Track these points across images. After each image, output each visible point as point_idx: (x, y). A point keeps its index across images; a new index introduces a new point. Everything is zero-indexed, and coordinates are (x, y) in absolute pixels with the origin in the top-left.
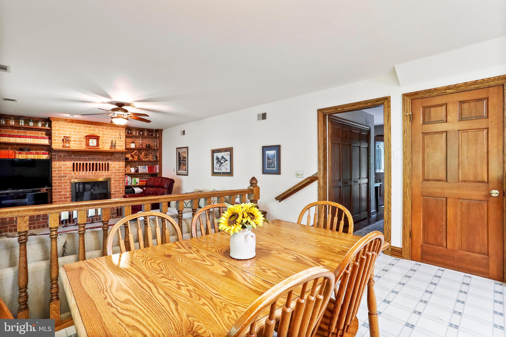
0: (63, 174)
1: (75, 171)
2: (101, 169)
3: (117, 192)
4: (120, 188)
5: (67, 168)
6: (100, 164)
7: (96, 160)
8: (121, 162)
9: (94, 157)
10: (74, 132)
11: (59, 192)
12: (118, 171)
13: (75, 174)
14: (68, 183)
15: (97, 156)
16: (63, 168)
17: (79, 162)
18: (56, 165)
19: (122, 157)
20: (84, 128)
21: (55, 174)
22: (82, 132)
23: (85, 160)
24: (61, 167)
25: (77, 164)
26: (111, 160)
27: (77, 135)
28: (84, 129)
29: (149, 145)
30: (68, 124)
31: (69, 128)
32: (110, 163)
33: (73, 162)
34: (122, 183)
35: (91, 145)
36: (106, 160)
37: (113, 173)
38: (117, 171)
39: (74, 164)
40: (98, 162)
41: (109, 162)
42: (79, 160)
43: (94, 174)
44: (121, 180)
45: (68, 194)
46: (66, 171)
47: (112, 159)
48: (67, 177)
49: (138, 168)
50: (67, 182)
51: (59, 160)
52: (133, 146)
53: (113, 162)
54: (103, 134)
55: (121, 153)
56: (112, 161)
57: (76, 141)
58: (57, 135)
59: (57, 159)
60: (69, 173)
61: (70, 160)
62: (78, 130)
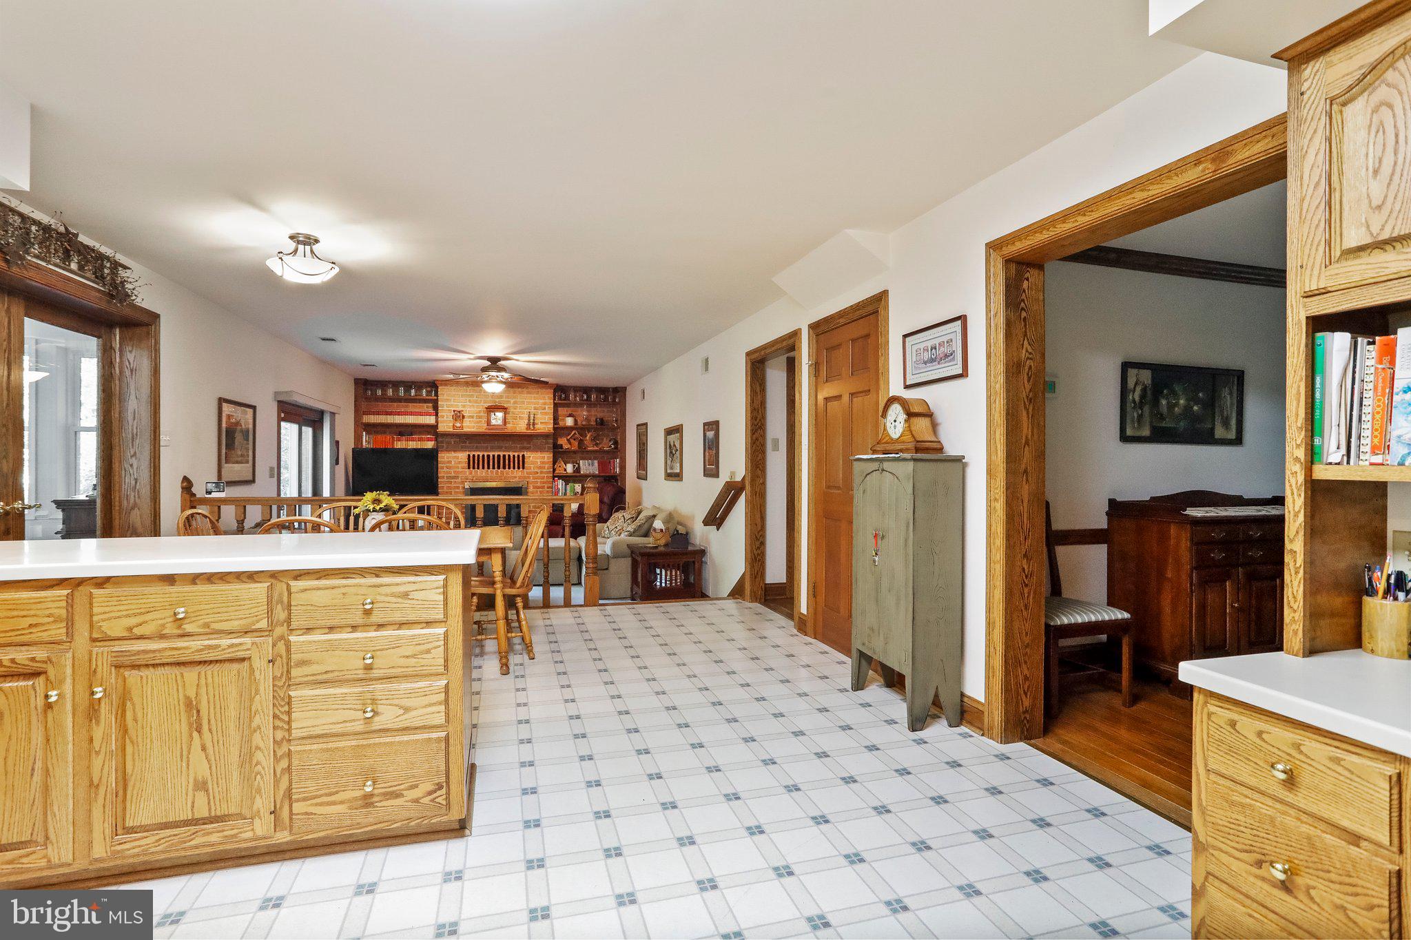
0: (453, 473)
1: (472, 469)
2: (512, 465)
5: (460, 463)
6: (509, 456)
7: (504, 449)
8: (545, 453)
9: (501, 444)
10: (470, 401)
12: (541, 469)
13: (471, 473)
14: (461, 488)
15: (505, 442)
16: (453, 462)
17: (476, 454)
18: (443, 457)
19: (547, 443)
21: (442, 472)
22: (481, 400)
23: (486, 449)
24: (450, 462)
25: (474, 456)
26: (528, 449)
27: (473, 406)
28: (484, 395)
29: (602, 420)
30: (461, 390)
31: (462, 396)
33: (468, 453)
34: (548, 492)
35: (493, 422)
36: (520, 449)
37: (530, 473)
38: (539, 469)
39: (469, 455)
40: (507, 454)
41: (527, 454)
42: (477, 449)
43: (500, 474)
44: (546, 485)
46: (458, 467)
47: (531, 447)
48: (460, 478)
49: (579, 464)
50: (459, 487)
51: (448, 450)
52: (569, 422)
53: (531, 453)
54: (515, 403)
55: (545, 436)
56: (530, 451)
57: (472, 417)
58: (445, 408)
59: (445, 448)
60: (461, 472)
61: (463, 449)
62: (475, 398)
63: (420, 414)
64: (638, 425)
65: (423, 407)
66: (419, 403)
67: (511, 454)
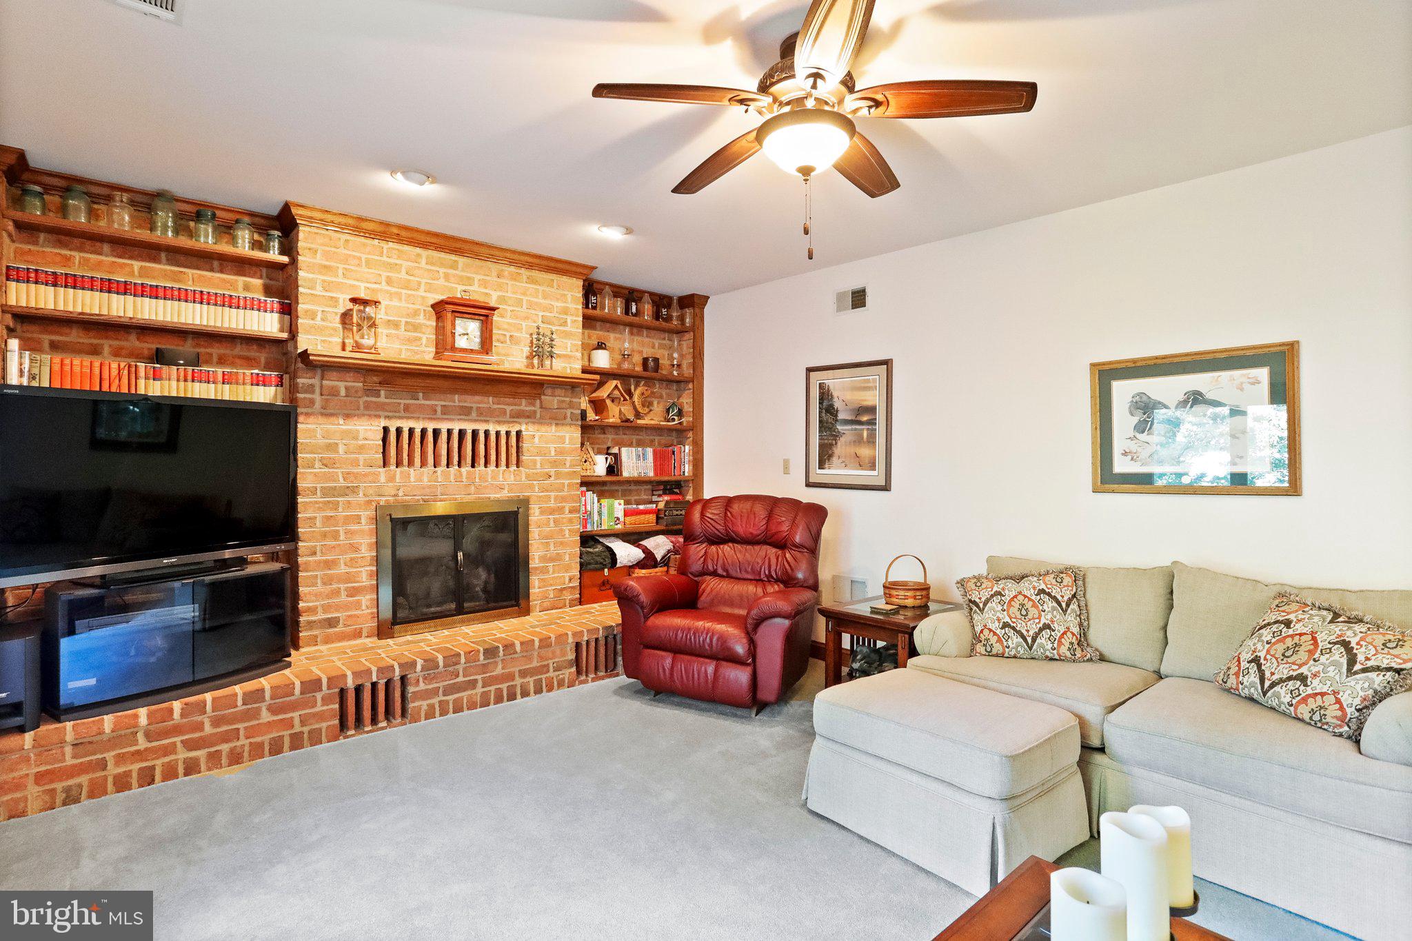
0: (341, 479)
1: (393, 467)
2: (493, 457)
3: (551, 560)
4: (562, 543)
5: (361, 449)
6: (487, 433)
7: (474, 414)
8: (568, 428)
9: (469, 401)
10: (389, 281)
11: (329, 564)
12: (556, 466)
13: (391, 479)
14: (363, 521)
15: (477, 398)
16: (341, 449)
17: (405, 425)
18: (312, 434)
19: (571, 405)
20: (429, 267)
21: (310, 477)
22: (419, 283)
23: (432, 414)
24: (332, 447)
25: (399, 431)
26: (529, 416)
27: (399, 295)
28: (429, 270)
29: (656, 360)
30: (364, 245)
31: (369, 263)
32: (527, 430)
33: (383, 423)
34: (570, 521)
35: (461, 343)
36: (511, 417)
37: (536, 477)
38: (552, 467)
39: (386, 430)
40: (481, 427)
41: (523, 428)
42: (408, 412)
43: (464, 480)
44: (567, 506)
45: (364, 576)
46: (356, 463)
47: (535, 412)
48: (361, 495)
49: (617, 457)
50: (359, 517)
51: (326, 414)
52: (602, 360)
53: (536, 427)
55: (570, 385)
56: (534, 423)
57: (396, 325)
58: (319, 291)
59: (318, 405)
60: (365, 475)
61: (372, 411)
62: (403, 275)
64: (810, 370)
65: (233, 286)
66: (221, 272)
67: (492, 428)
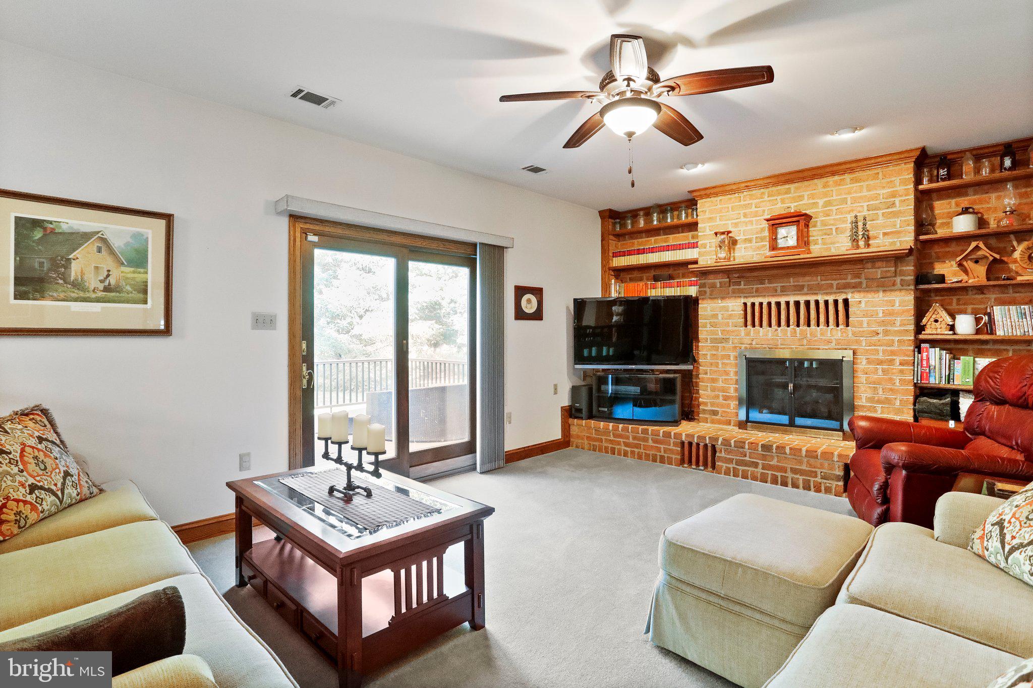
0: (720, 334)
1: (749, 327)
2: (821, 319)
3: (879, 402)
4: (891, 390)
5: (730, 316)
6: (817, 302)
7: (806, 290)
8: (898, 293)
9: (802, 281)
10: (745, 215)
11: (714, 380)
12: (885, 326)
13: (748, 334)
14: (732, 358)
15: (808, 278)
16: (720, 317)
17: (757, 301)
18: (705, 309)
19: (904, 273)
20: (770, 198)
21: (705, 331)
22: (764, 211)
23: (775, 293)
24: (715, 316)
25: (753, 305)
26: (856, 287)
27: (751, 222)
28: (769, 201)
30: (730, 199)
31: (733, 209)
32: (853, 297)
33: (743, 300)
34: (901, 371)
35: (781, 243)
36: (837, 288)
37: (862, 334)
38: (880, 326)
39: (745, 304)
40: (812, 299)
41: (849, 296)
42: (758, 293)
43: (798, 335)
44: (897, 360)
45: (732, 390)
46: (727, 325)
47: (861, 283)
48: (731, 343)
49: (991, 317)
50: (729, 356)
52: (964, 225)
53: (862, 295)
54: (828, 204)
56: (859, 292)
57: (750, 240)
58: (707, 232)
59: (708, 294)
60: (733, 332)
61: (737, 294)
62: (754, 209)
63: (680, 247)
65: (687, 237)
66: (683, 232)
67: (821, 299)
